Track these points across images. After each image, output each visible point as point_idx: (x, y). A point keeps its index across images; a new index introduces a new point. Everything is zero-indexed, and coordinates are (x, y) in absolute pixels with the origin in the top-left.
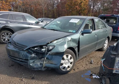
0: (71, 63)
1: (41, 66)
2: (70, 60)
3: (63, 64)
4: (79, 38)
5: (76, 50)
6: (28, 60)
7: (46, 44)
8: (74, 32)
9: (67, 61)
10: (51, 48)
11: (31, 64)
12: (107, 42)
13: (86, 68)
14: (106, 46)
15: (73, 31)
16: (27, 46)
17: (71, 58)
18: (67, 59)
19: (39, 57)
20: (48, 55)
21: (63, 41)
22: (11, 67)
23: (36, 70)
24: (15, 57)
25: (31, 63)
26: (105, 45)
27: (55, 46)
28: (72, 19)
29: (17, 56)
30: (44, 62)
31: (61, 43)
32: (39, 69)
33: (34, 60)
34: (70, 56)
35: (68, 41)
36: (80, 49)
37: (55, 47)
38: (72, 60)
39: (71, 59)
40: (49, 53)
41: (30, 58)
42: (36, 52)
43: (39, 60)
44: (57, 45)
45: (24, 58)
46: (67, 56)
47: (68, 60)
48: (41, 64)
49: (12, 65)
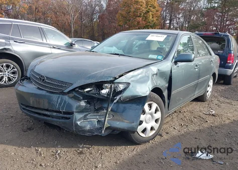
0: (156, 121)
1: (99, 126)
2: (154, 115)
3: (142, 122)
4: (170, 71)
5: (165, 93)
6: (72, 113)
7: (112, 79)
8: (160, 57)
9: (149, 116)
10: (121, 87)
11: (79, 123)
12: (211, 83)
13: (183, 132)
14: (209, 92)
15: (157, 56)
16: (72, 84)
17: (156, 111)
18: (150, 111)
19: (95, 108)
20: (115, 101)
21: (144, 75)
22: (27, 133)
23: (87, 134)
24: (42, 107)
25: (79, 120)
26: (208, 88)
27: (128, 84)
28: (151, 35)
29: (46, 106)
30: (107, 119)
31: (140, 78)
32: (96, 134)
33: (85, 114)
34: (155, 106)
35: (153, 75)
36: (173, 93)
37: (131, 86)
38: (158, 115)
39: (156, 113)
40: (118, 98)
41: (77, 108)
42: (90, 96)
43: (96, 114)
44: (132, 81)
45: (63, 109)
46: (150, 106)
47: (151, 114)
48: (99, 121)
49: (30, 129)
